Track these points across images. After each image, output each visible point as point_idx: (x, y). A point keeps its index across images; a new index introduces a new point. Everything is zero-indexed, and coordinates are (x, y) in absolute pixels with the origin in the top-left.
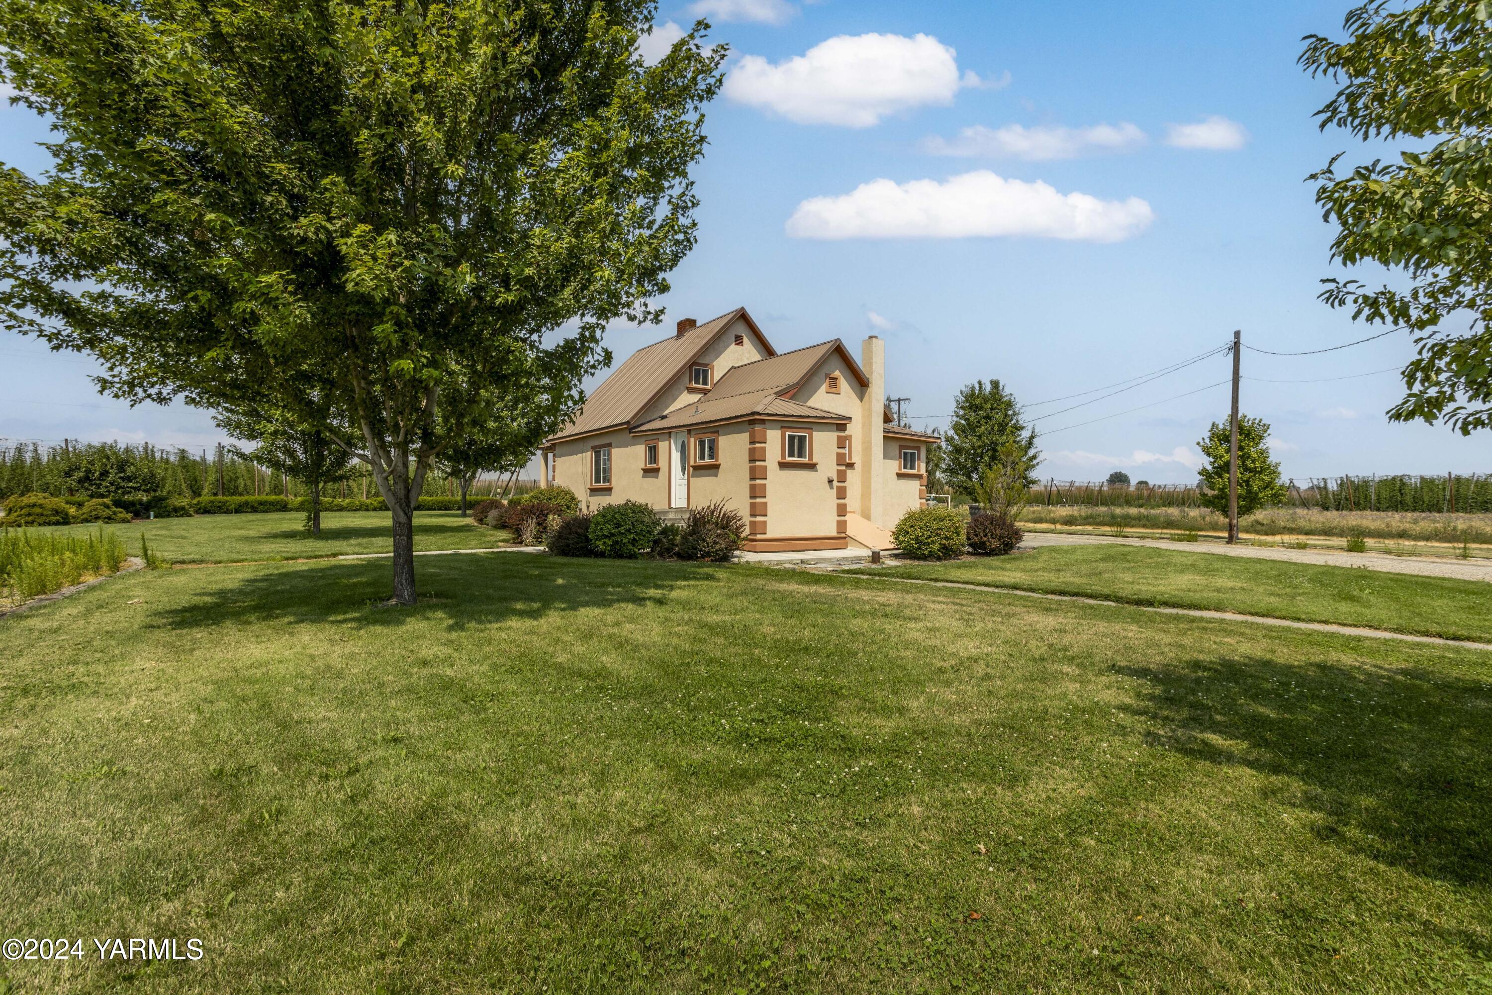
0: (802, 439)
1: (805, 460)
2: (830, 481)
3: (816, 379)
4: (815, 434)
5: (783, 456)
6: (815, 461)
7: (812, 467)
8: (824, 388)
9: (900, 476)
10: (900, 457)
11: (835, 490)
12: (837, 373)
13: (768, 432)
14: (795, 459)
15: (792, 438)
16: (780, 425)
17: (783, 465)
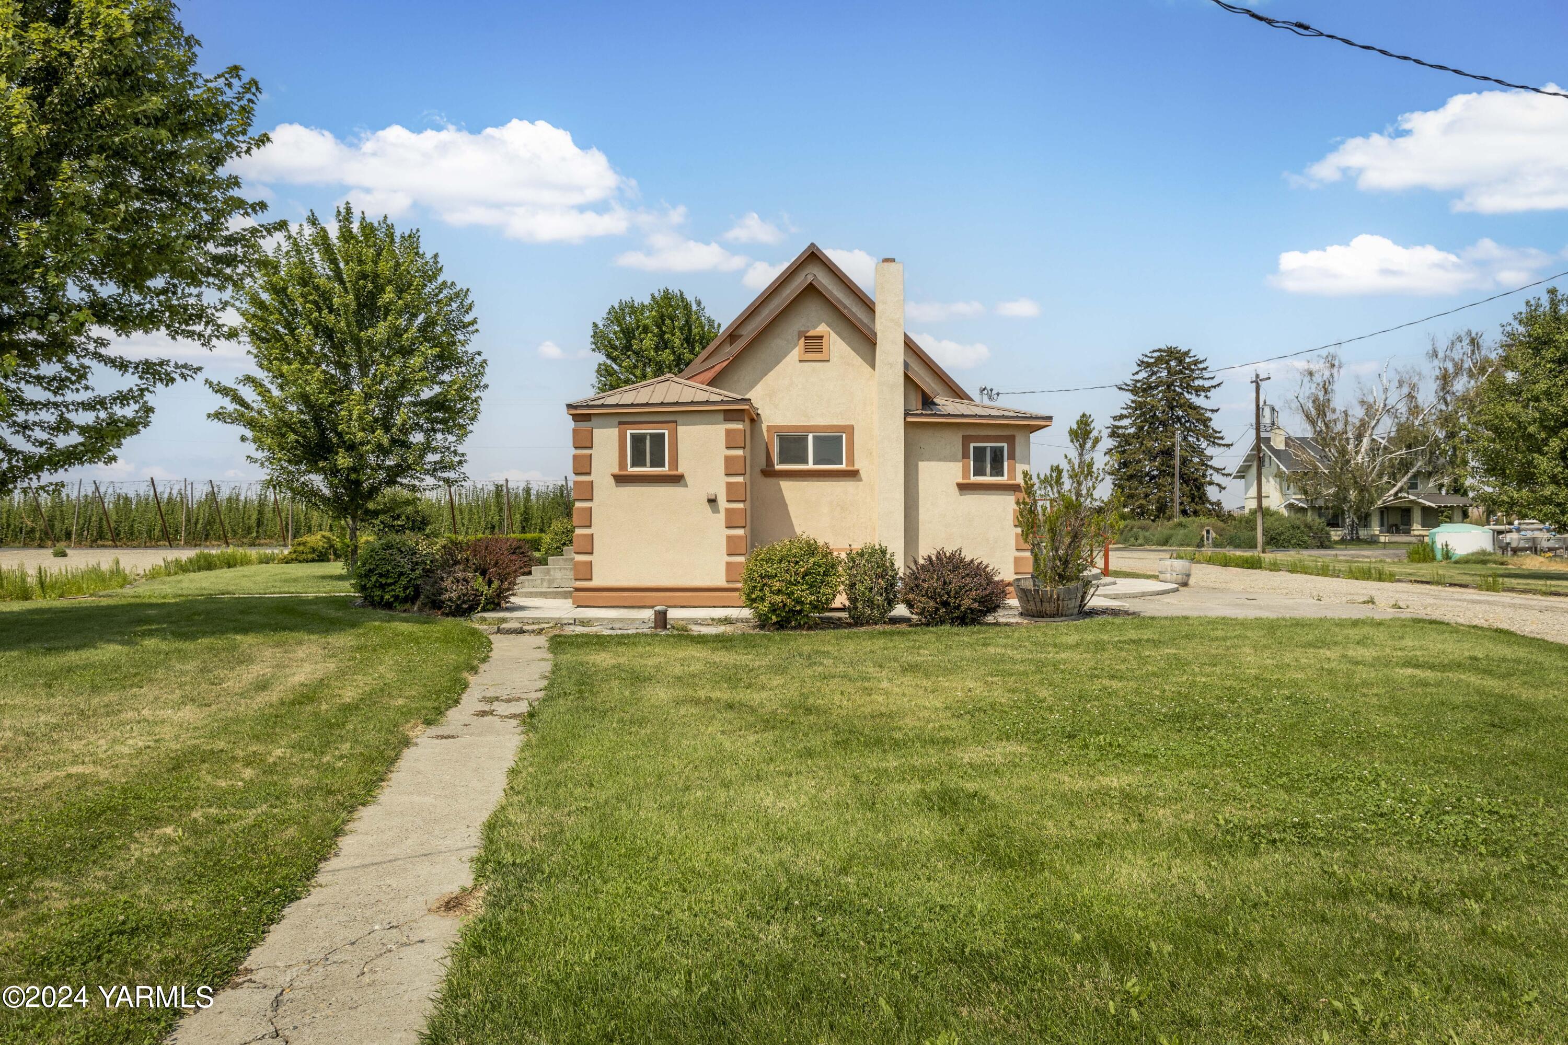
0: (658, 440)
1: (665, 470)
2: (712, 501)
3: (776, 343)
4: (681, 429)
5: (622, 465)
6: (681, 470)
7: (677, 479)
8: (796, 353)
9: (963, 488)
10: (965, 456)
11: (722, 516)
12: (822, 329)
13: (596, 432)
14: (647, 470)
15: (638, 440)
16: (616, 420)
17: (621, 479)
